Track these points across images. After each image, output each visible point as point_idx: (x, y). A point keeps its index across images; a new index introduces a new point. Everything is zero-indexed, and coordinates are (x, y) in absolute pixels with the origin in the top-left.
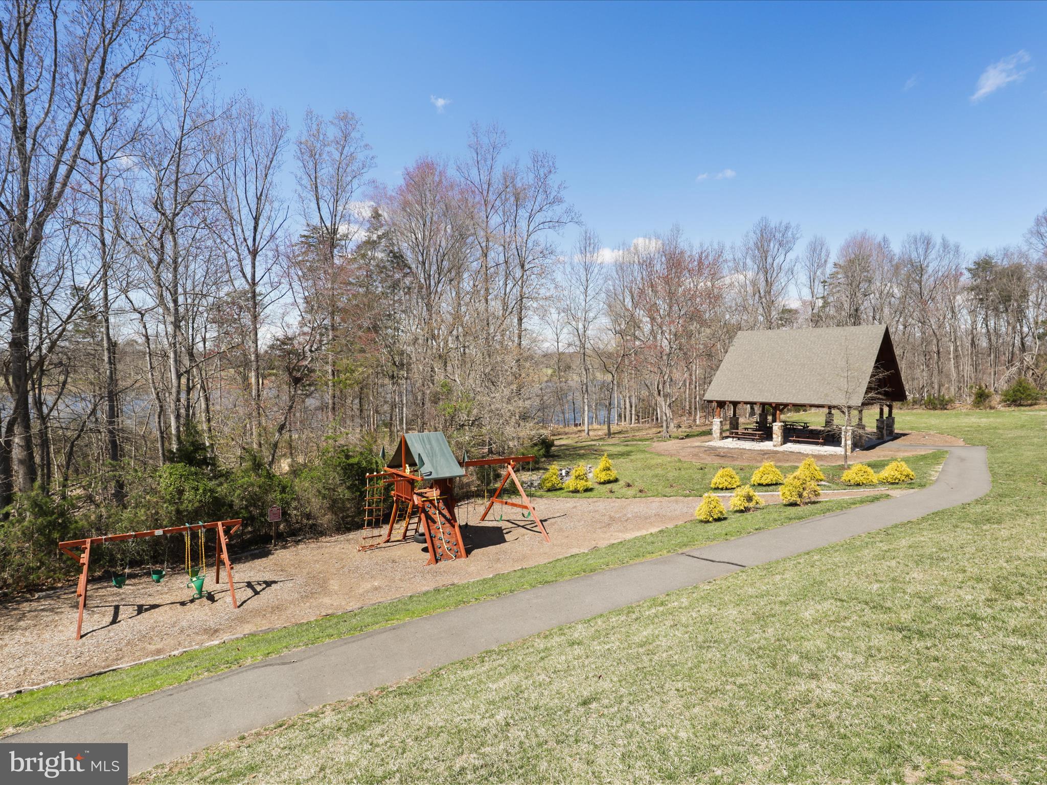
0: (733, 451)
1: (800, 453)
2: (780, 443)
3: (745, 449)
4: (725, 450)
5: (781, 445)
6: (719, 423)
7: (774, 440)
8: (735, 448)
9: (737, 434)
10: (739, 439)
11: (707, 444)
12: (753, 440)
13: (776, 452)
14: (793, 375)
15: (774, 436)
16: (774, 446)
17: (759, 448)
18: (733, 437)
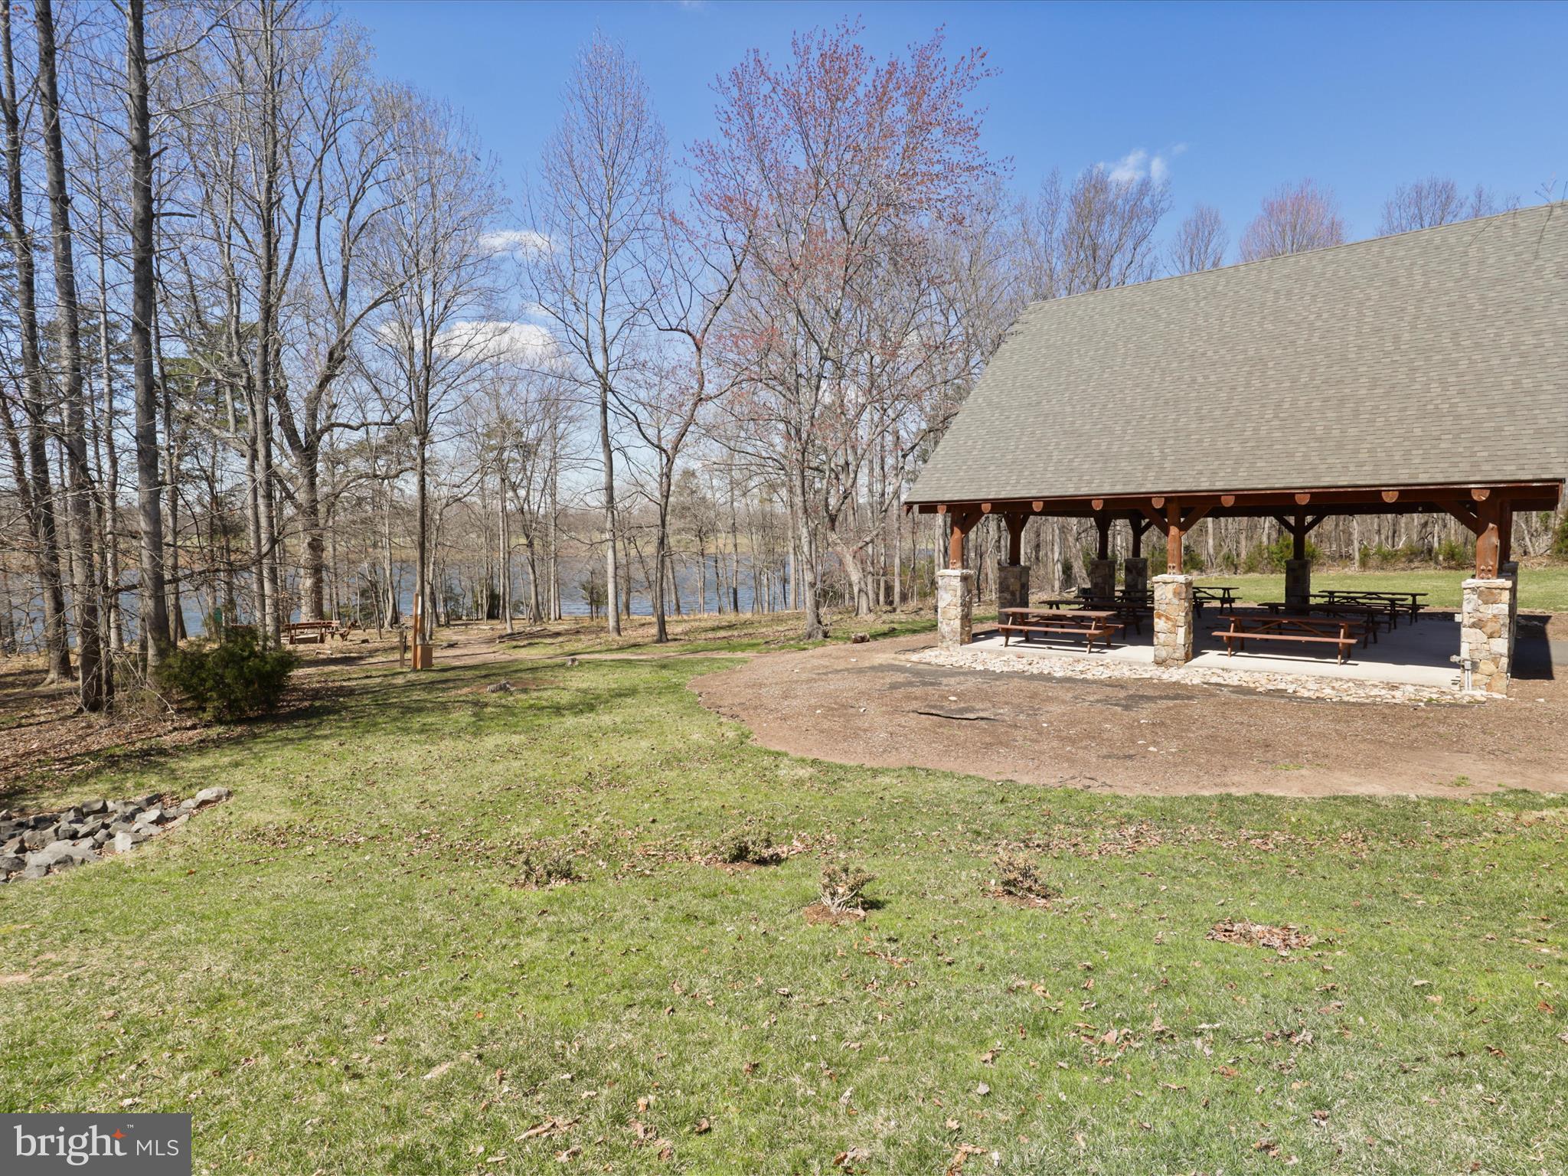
0: (1000, 686)
1: (1281, 693)
2: (1181, 653)
3: (1048, 678)
4: (971, 683)
5: (1187, 659)
6: (957, 583)
7: (1160, 638)
8: (1012, 675)
9: (1022, 619)
10: (1029, 638)
11: (915, 657)
12: (1078, 641)
13: (1179, 693)
14: (1223, 395)
15: (1159, 624)
16: (1160, 663)
17: (1104, 674)
18: (1008, 633)
